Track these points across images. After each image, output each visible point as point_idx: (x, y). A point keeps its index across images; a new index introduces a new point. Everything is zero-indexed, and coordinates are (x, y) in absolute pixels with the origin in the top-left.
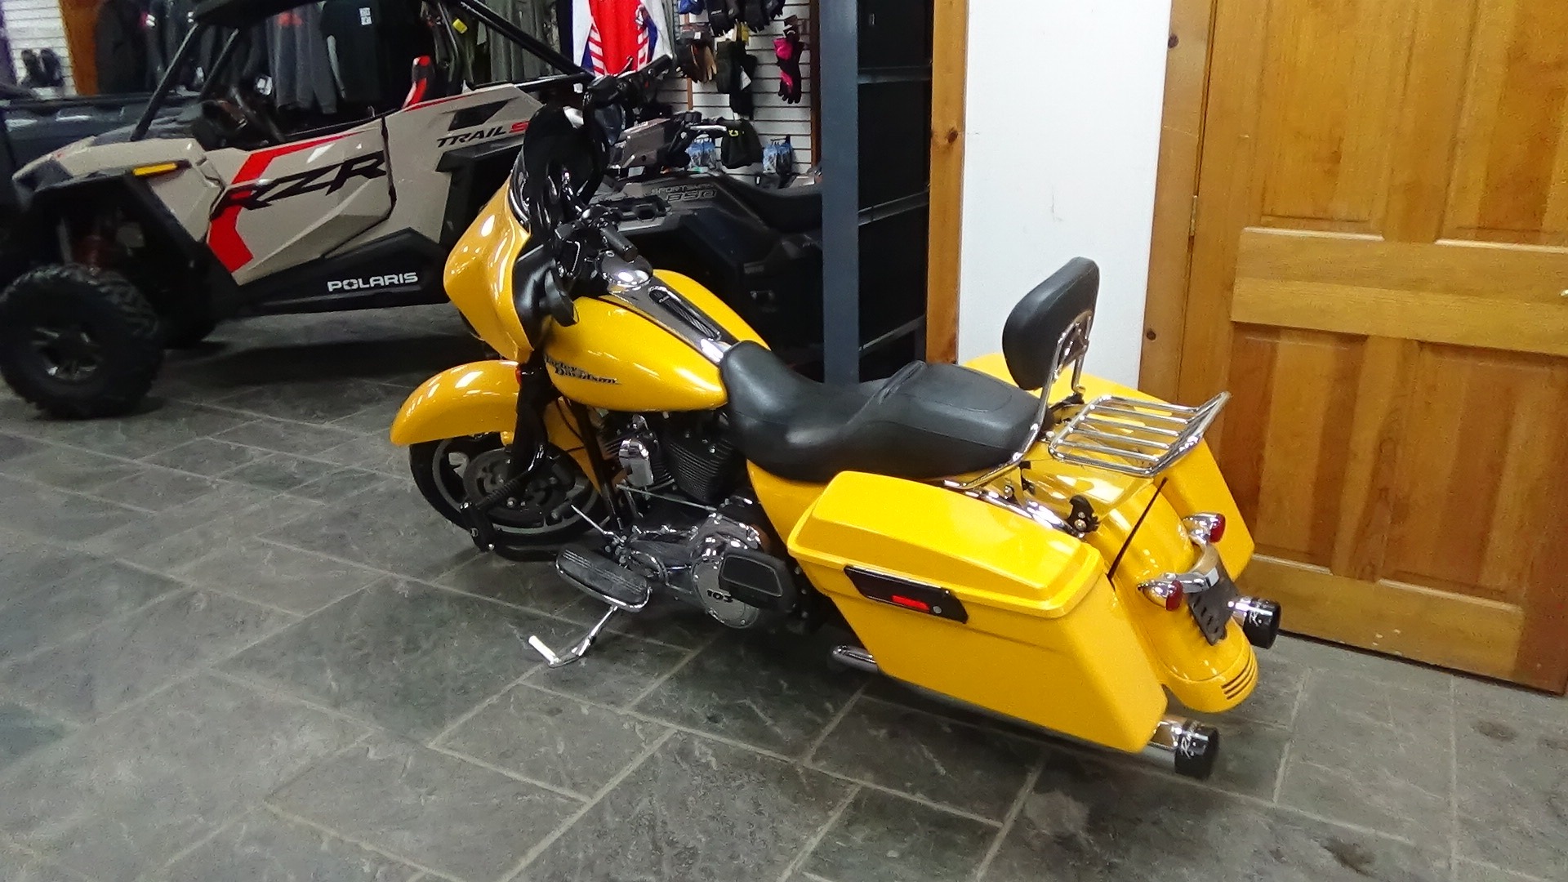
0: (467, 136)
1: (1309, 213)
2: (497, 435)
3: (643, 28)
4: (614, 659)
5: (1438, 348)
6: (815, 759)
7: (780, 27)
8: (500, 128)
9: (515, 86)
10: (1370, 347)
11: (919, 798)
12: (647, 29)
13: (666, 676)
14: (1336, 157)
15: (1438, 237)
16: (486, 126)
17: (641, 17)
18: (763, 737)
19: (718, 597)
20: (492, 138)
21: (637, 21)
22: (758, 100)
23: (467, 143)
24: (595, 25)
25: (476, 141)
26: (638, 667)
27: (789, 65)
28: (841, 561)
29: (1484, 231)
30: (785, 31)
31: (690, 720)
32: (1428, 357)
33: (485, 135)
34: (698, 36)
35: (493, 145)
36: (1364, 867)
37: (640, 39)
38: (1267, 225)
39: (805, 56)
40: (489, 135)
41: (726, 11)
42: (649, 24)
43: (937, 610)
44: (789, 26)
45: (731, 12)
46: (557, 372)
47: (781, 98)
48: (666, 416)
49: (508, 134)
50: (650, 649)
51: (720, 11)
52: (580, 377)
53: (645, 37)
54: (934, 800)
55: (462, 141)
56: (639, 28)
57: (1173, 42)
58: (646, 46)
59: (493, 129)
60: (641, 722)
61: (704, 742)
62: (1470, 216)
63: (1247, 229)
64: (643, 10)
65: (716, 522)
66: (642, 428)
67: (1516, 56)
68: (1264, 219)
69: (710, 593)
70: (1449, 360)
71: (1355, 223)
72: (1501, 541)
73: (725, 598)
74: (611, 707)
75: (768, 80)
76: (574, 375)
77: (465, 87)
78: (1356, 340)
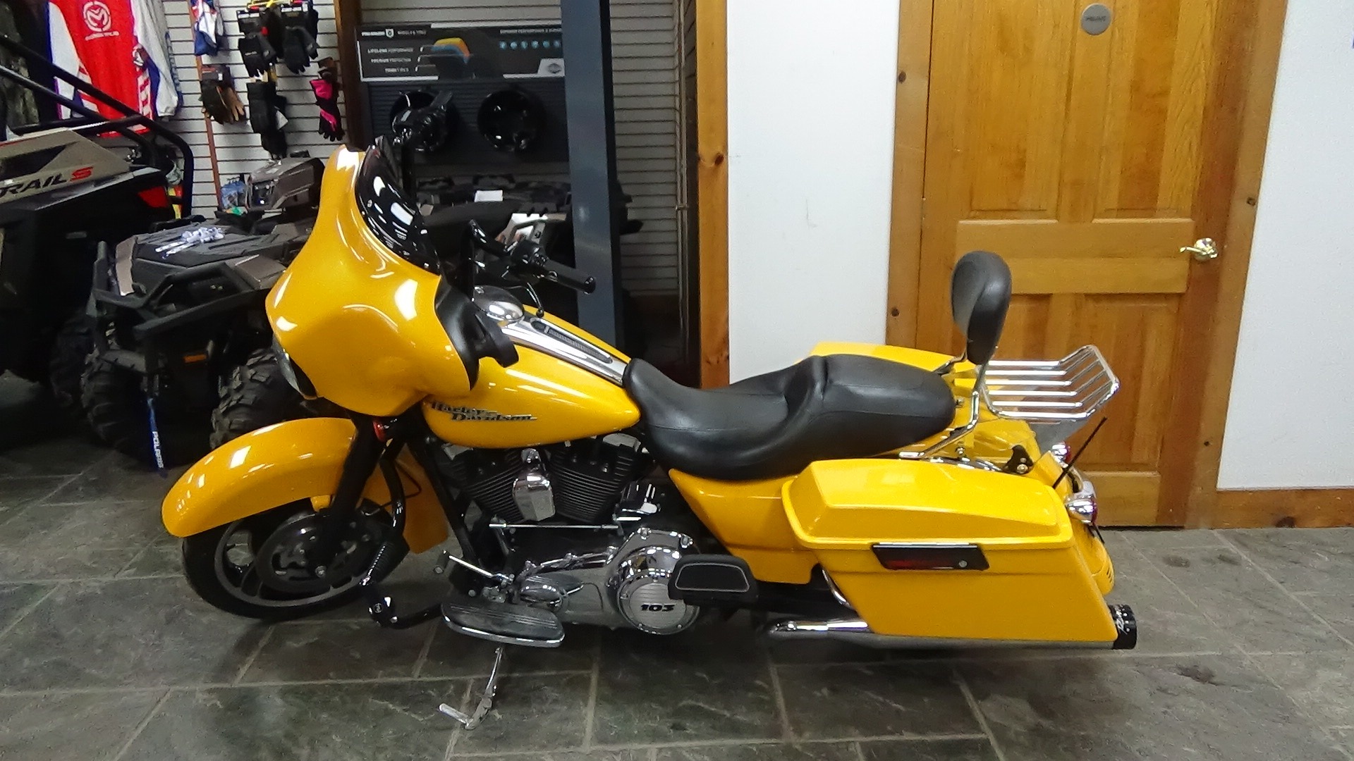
0: (19, 186)
1: (1005, 207)
2: (308, 500)
3: (143, 69)
4: (525, 701)
5: (1097, 297)
6: (799, 733)
7: (313, 69)
8: (58, 177)
9: (71, 129)
10: (1054, 300)
11: (909, 736)
12: (147, 70)
13: (592, 702)
14: (1022, 164)
15: (1094, 217)
16: (42, 175)
17: (139, 58)
18: (735, 729)
19: (655, 608)
20: (50, 187)
21: (135, 62)
22: (290, 139)
23: (20, 195)
24: (83, 67)
25: (32, 191)
26: (556, 701)
27: (327, 103)
28: (867, 542)
29: (1123, 211)
30: (320, 73)
31: (655, 736)
32: (1091, 305)
33: (42, 185)
34: (220, 77)
35: (54, 196)
36: (1214, 680)
37: (141, 81)
38: (974, 218)
39: (341, 97)
40: (46, 184)
41: (261, 52)
42: (149, 65)
43: (963, 564)
44: (324, 68)
45: (266, 53)
46: (455, 417)
47: (322, 136)
48: (568, 444)
49: (69, 182)
50: (549, 681)
51: (255, 53)
52: (487, 419)
53: (145, 78)
54: (920, 733)
55: (14, 192)
56: (138, 69)
57: (901, 78)
58: (148, 88)
59: (50, 178)
60: (616, 754)
61: (691, 750)
62: (1113, 203)
63: (961, 222)
64: (142, 51)
65: (643, 538)
66: (534, 462)
67: (1136, 87)
68: (972, 214)
69: (645, 607)
70: (1105, 304)
71: (1039, 212)
72: (1145, 428)
73: (663, 608)
74: (572, 748)
75: (302, 120)
76: (479, 418)
77: (9, 133)
78: (1044, 298)
